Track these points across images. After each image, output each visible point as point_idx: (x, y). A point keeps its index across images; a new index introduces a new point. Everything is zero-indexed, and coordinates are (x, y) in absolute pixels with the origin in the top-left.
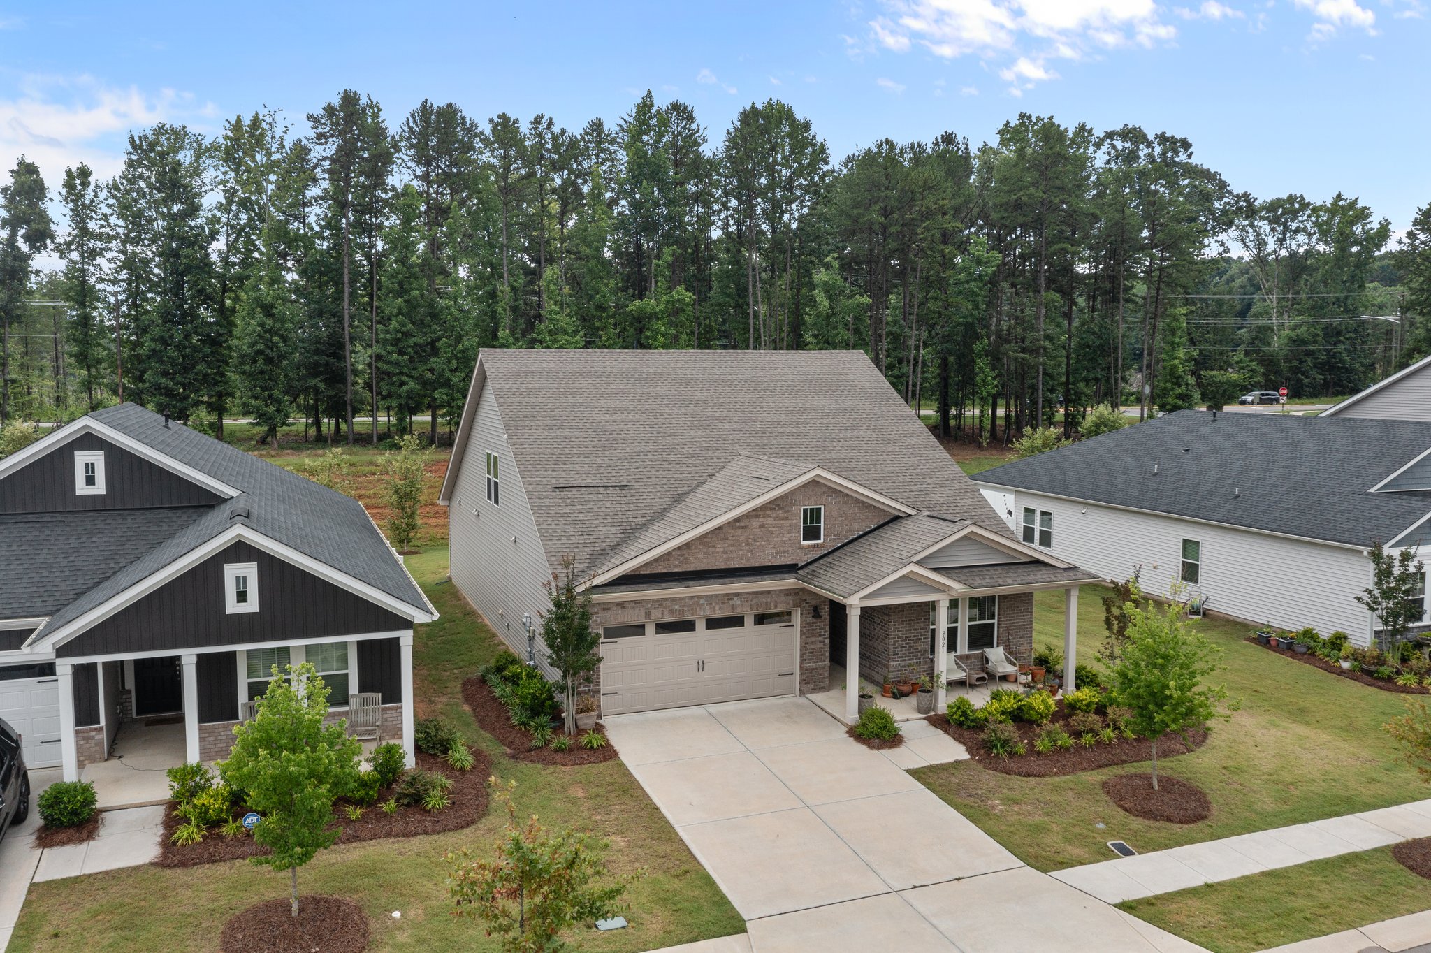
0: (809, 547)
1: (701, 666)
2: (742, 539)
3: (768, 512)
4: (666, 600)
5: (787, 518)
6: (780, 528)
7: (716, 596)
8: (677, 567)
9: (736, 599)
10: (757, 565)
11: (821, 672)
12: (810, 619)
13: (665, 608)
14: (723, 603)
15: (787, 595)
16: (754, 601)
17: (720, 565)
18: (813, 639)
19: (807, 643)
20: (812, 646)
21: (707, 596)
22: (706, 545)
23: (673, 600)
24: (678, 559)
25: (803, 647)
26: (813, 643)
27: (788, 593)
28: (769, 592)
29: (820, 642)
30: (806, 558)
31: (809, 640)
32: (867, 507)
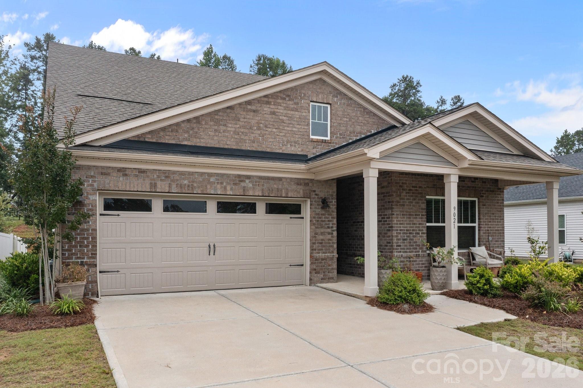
0: (317, 141)
1: (212, 249)
2: (253, 122)
3: (279, 101)
4: (174, 172)
5: (296, 110)
6: (291, 118)
7: (228, 176)
8: (186, 139)
9: (247, 181)
10: (268, 150)
11: (330, 263)
12: (319, 211)
13: (173, 181)
14: (235, 184)
15: (298, 184)
16: (266, 186)
17: (231, 144)
18: (322, 230)
19: (316, 234)
20: (321, 237)
21: (217, 175)
22: (217, 122)
23: (182, 173)
24: (188, 132)
25: (313, 237)
26: (322, 234)
27: (298, 182)
28: (280, 179)
29: (329, 234)
30: (314, 151)
31: (319, 231)
32: (367, 113)
